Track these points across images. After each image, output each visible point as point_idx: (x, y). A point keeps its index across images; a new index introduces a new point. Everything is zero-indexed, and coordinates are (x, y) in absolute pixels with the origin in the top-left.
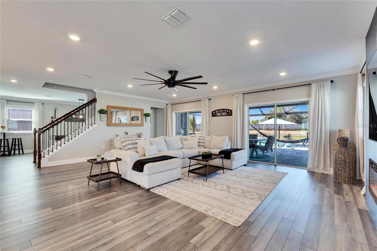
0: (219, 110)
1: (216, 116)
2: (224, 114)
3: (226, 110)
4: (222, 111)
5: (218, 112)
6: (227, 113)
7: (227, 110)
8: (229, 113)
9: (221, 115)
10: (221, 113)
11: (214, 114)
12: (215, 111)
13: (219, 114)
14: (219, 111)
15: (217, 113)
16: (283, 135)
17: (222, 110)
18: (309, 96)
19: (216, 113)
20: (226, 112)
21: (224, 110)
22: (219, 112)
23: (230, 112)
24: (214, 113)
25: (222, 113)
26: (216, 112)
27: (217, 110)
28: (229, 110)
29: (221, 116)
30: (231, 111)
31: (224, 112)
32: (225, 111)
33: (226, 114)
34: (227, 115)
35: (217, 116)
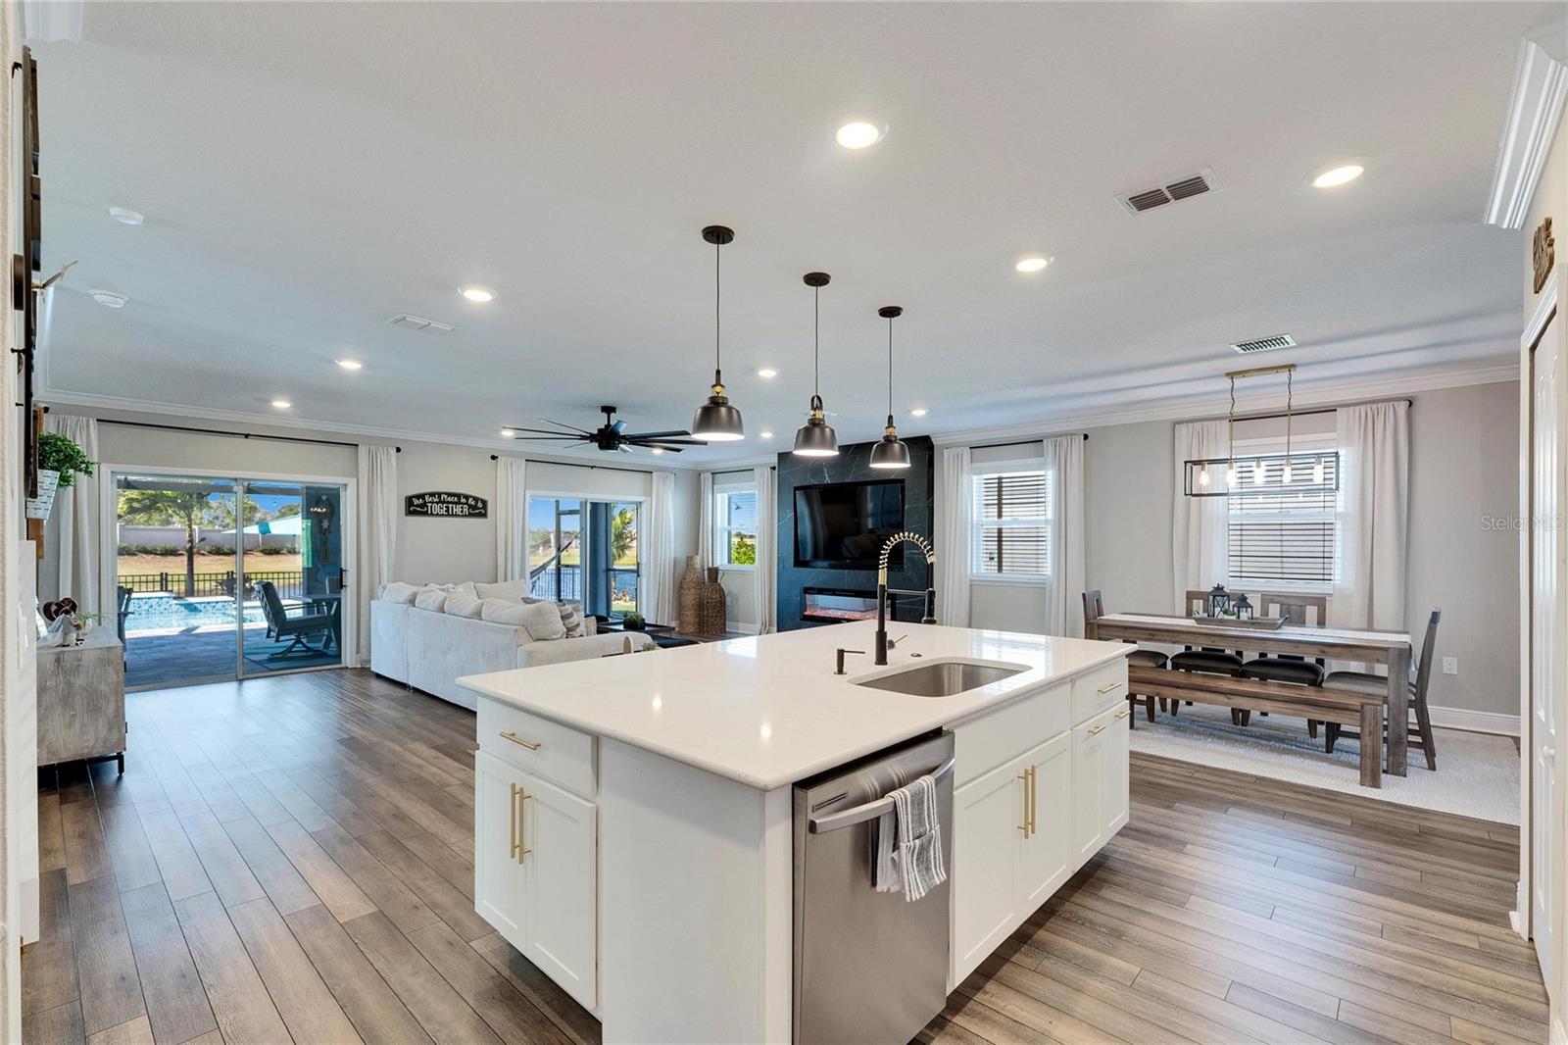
0: (440, 494)
1: (425, 514)
2: (457, 509)
3: (467, 497)
4: (449, 499)
5: (436, 500)
6: (470, 506)
7: (470, 500)
8: (478, 508)
9: (447, 511)
10: (447, 507)
11: (416, 506)
12: (418, 497)
13: (436, 509)
14: (440, 497)
15: (433, 503)
16: (213, 577)
17: (450, 495)
18: (648, 493)
19: (425, 502)
20: (466, 504)
21: (458, 496)
22: (437, 503)
23: (480, 505)
24: (416, 502)
25: (450, 506)
26: (424, 499)
27: (432, 495)
28: (476, 499)
29: (448, 515)
30: (484, 503)
31: (459, 503)
32: (463, 500)
33: (466, 510)
34: (471, 515)
35: (432, 513)
